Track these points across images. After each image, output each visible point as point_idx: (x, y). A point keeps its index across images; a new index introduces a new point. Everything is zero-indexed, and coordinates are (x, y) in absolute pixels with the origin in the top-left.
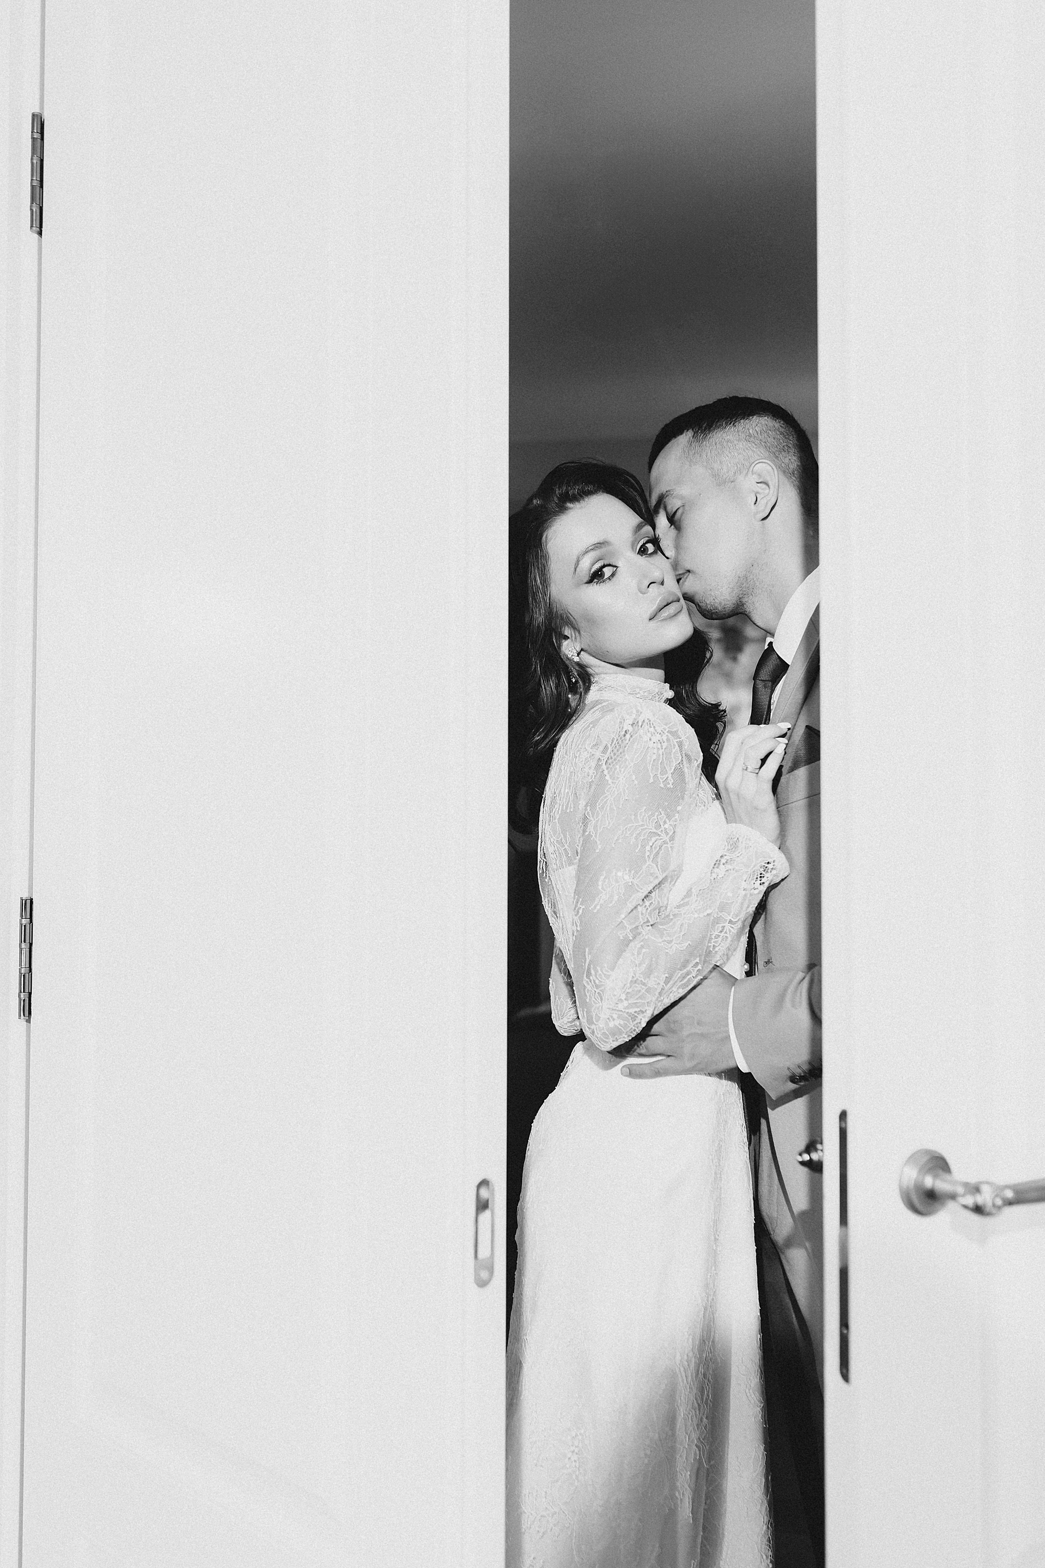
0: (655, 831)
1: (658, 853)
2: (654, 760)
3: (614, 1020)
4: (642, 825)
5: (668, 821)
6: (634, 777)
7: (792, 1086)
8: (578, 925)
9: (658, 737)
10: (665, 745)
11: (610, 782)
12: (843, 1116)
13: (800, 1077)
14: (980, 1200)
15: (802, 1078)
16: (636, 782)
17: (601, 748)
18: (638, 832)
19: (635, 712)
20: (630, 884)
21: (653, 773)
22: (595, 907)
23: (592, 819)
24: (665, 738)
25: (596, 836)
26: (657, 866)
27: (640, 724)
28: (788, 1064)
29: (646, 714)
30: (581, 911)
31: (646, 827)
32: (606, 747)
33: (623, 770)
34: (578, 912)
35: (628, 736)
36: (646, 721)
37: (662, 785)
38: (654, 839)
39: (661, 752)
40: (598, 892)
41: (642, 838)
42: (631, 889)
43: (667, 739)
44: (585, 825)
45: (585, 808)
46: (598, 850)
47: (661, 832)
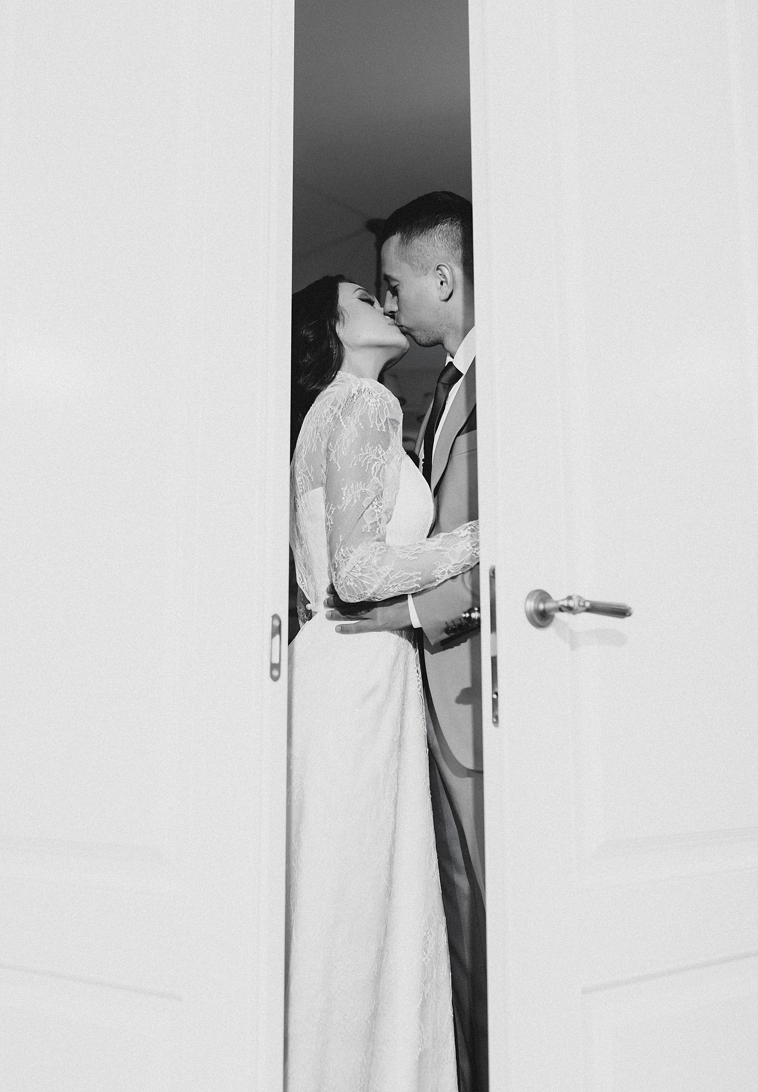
0: (376, 458)
1: (379, 471)
2: (373, 414)
3: (350, 581)
4: (368, 454)
5: (384, 452)
6: (360, 424)
8: (332, 521)
9: (374, 400)
10: (379, 405)
11: (344, 427)
16: (362, 427)
17: (337, 405)
18: (366, 459)
19: (359, 383)
20: (363, 491)
21: (372, 422)
23: (332, 451)
24: (378, 400)
25: (336, 462)
26: (380, 479)
27: (363, 391)
28: (445, 620)
29: (367, 385)
30: (333, 511)
31: (370, 456)
32: (341, 406)
33: (352, 419)
34: (331, 513)
35: (355, 398)
36: (367, 389)
37: (379, 430)
38: (376, 463)
39: (376, 410)
40: (344, 498)
41: (368, 462)
42: (364, 494)
43: (380, 401)
44: (329, 455)
45: (328, 444)
46: (339, 470)
47: (380, 458)
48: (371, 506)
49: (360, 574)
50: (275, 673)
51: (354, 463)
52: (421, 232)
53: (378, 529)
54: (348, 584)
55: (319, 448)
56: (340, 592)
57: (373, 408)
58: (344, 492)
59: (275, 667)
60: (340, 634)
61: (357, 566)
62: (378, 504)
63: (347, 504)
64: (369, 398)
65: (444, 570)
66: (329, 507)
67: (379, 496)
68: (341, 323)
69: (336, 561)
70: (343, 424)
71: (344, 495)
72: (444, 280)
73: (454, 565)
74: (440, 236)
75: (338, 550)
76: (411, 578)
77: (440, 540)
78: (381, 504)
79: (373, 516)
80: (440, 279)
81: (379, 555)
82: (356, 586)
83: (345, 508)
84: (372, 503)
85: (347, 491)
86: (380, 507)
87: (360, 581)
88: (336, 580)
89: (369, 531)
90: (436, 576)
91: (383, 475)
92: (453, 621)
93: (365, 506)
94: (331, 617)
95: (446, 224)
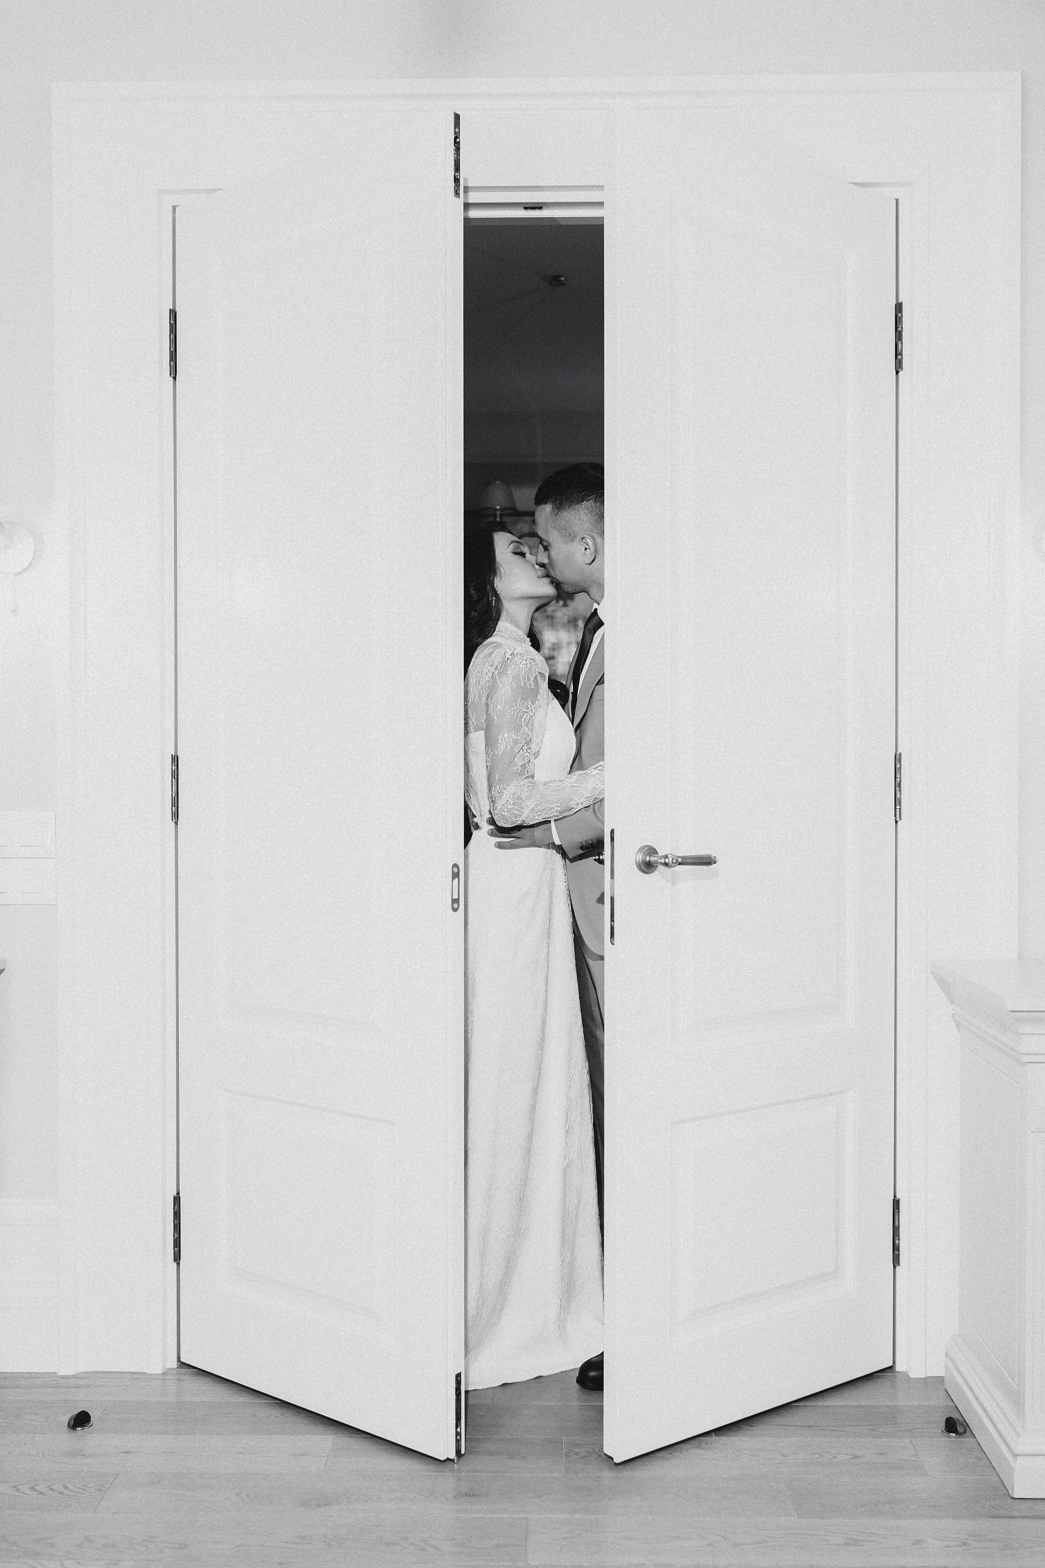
0: (526, 710)
1: (528, 723)
2: (523, 674)
3: (505, 812)
4: (520, 708)
5: (532, 706)
6: (513, 683)
7: (581, 852)
8: (490, 762)
9: (525, 662)
10: (528, 666)
11: (500, 685)
12: (612, 832)
13: (586, 847)
14: (667, 861)
15: (587, 848)
16: (515, 686)
17: (494, 667)
18: (518, 711)
19: (512, 648)
20: (516, 739)
21: (523, 681)
22: (499, 752)
23: (491, 704)
24: (528, 662)
25: (494, 714)
26: (529, 728)
27: (515, 655)
28: (581, 840)
29: (519, 650)
30: (491, 755)
32: (497, 666)
33: (507, 679)
34: (489, 756)
35: (509, 661)
36: (519, 653)
37: (528, 687)
38: (526, 715)
39: (526, 670)
40: (499, 745)
41: (520, 715)
42: (516, 742)
43: (530, 663)
44: (488, 708)
45: (487, 700)
46: (495, 722)
47: (529, 711)
48: (521, 751)
49: (512, 806)
50: (456, 906)
51: (507, 716)
52: (569, 507)
53: (526, 770)
54: (503, 813)
55: (480, 700)
56: (496, 819)
57: (524, 669)
58: (500, 740)
59: (455, 901)
60: (498, 849)
61: (509, 800)
62: (527, 748)
63: (502, 749)
64: (520, 660)
65: (579, 801)
66: (488, 750)
67: (529, 742)
68: (499, 578)
69: (493, 795)
70: (499, 683)
71: (500, 742)
72: (587, 547)
73: (586, 798)
74: (586, 511)
75: (494, 786)
76: (552, 808)
77: (576, 777)
78: (530, 748)
79: (523, 759)
80: (584, 546)
81: (527, 791)
82: (509, 815)
83: (500, 753)
84: (522, 748)
85: (502, 739)
86: (529, 751)
87: (512, 812)
88: (493, 810)
89: (519, 771)
90: (572, 806)
91: (532, 725)
92: (586, 842)
93: (517, 751)
94: (492, 834)
95: (591, 501)
